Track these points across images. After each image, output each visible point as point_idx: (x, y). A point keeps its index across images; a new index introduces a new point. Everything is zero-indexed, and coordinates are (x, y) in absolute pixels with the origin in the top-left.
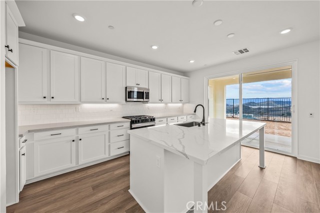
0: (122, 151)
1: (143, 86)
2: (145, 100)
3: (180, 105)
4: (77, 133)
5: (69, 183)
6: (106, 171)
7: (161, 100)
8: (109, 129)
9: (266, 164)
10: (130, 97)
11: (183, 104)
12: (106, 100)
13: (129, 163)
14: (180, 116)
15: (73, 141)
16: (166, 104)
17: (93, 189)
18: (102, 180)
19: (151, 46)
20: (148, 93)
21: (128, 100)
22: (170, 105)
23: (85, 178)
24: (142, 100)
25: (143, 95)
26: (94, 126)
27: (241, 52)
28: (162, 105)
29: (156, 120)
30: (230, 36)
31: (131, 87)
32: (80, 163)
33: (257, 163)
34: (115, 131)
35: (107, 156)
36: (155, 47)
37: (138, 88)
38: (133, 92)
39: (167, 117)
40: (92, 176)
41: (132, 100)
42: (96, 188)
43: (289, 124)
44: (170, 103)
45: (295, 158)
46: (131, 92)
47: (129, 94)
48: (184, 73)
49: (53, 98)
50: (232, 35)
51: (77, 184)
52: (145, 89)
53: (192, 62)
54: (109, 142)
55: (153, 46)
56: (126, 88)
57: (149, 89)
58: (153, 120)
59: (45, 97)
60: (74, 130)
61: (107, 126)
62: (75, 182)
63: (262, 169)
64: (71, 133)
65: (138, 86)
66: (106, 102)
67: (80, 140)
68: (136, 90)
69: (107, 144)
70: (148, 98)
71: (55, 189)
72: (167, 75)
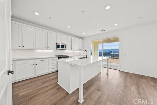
0: (54, 70)
1: (64, 43)
2: (64, 49)
3: (80, 51)
4: (35, 62)
5: (32, 82)
6: (48, 77)
7: (71, 49)
8: (49, 60)
9: (109, 73)
10: (58, 47)
11: (81, 51)
12: (47, 48)
13: (57, 74)
14: (79, 56)
15: (33, 65)
16: (74, 51)
17: (43, 83)
18: (46, 80)
19: (67, 26)
20: (66, 46)
21: (57, 48)
22: (75, 51)
23: (39, 80)
24: (63, 49)
25: (64, 47)
26: (42, 59)
27: (102, 31)
28: (72, 51)
29: (69, 57)
30: (97, 25)
31: (58, 43)
32: (36, 74)
33: (106, 72)
34: (51, 61)
35: (48, 71)
36: (69, 27)
37: (62, 44)
38: (60, 45)
39: (74, 56)
40: (42, 79)
41: (59, 48)
42: (44, 83)
43: (118, 59)
44: (75, 50)
45: (120, 71)
46: (58, 45)
47: (58, 46)
48: (82, 38)
49: (23, 46)
50: (98, 25)
51: (36, 82)
52: (65, 44)
53: (84, 33)
54: (49, 66)
55: (68, 26)
56: (56, 43)
57: (66, 44)
58: (68, 57)
59: (20, 46)
60: (33, 60)
61: (48, 59)
62: (34, 81)
63: (108, 74)
64: (33, 62)
65: (61, 43)
66: (48, 49)
67: (36, 64)
68: (61, 44)
69: (48, 67)
70: (66, 48)
71: (26, 84)
72: (74, 39)
